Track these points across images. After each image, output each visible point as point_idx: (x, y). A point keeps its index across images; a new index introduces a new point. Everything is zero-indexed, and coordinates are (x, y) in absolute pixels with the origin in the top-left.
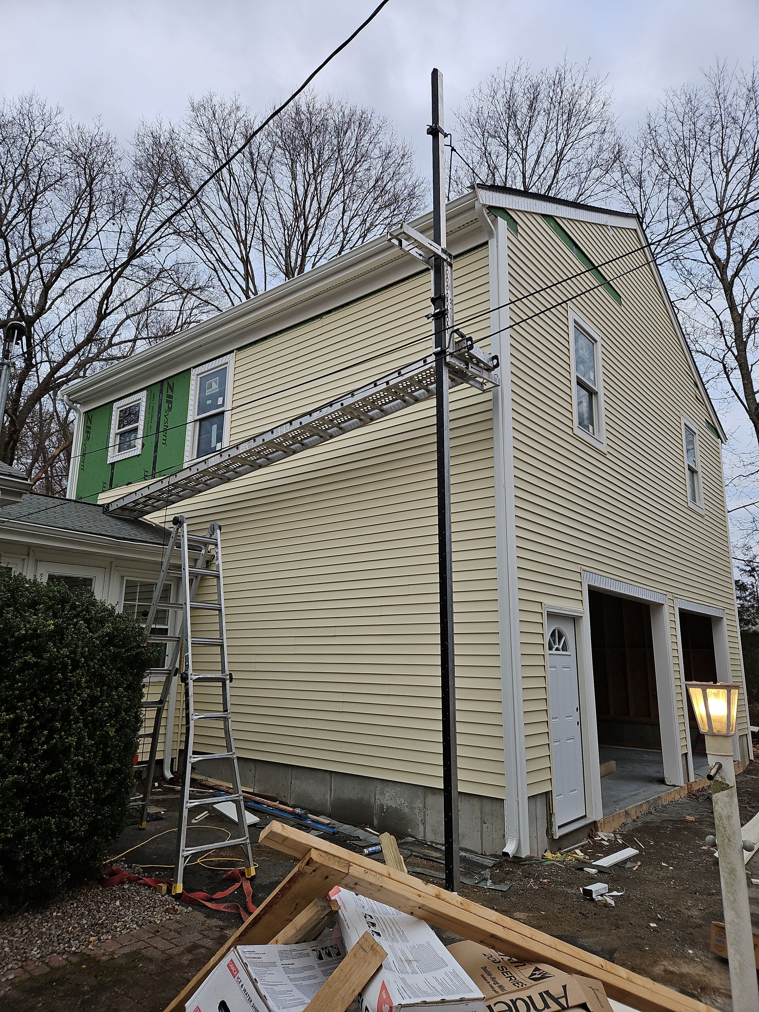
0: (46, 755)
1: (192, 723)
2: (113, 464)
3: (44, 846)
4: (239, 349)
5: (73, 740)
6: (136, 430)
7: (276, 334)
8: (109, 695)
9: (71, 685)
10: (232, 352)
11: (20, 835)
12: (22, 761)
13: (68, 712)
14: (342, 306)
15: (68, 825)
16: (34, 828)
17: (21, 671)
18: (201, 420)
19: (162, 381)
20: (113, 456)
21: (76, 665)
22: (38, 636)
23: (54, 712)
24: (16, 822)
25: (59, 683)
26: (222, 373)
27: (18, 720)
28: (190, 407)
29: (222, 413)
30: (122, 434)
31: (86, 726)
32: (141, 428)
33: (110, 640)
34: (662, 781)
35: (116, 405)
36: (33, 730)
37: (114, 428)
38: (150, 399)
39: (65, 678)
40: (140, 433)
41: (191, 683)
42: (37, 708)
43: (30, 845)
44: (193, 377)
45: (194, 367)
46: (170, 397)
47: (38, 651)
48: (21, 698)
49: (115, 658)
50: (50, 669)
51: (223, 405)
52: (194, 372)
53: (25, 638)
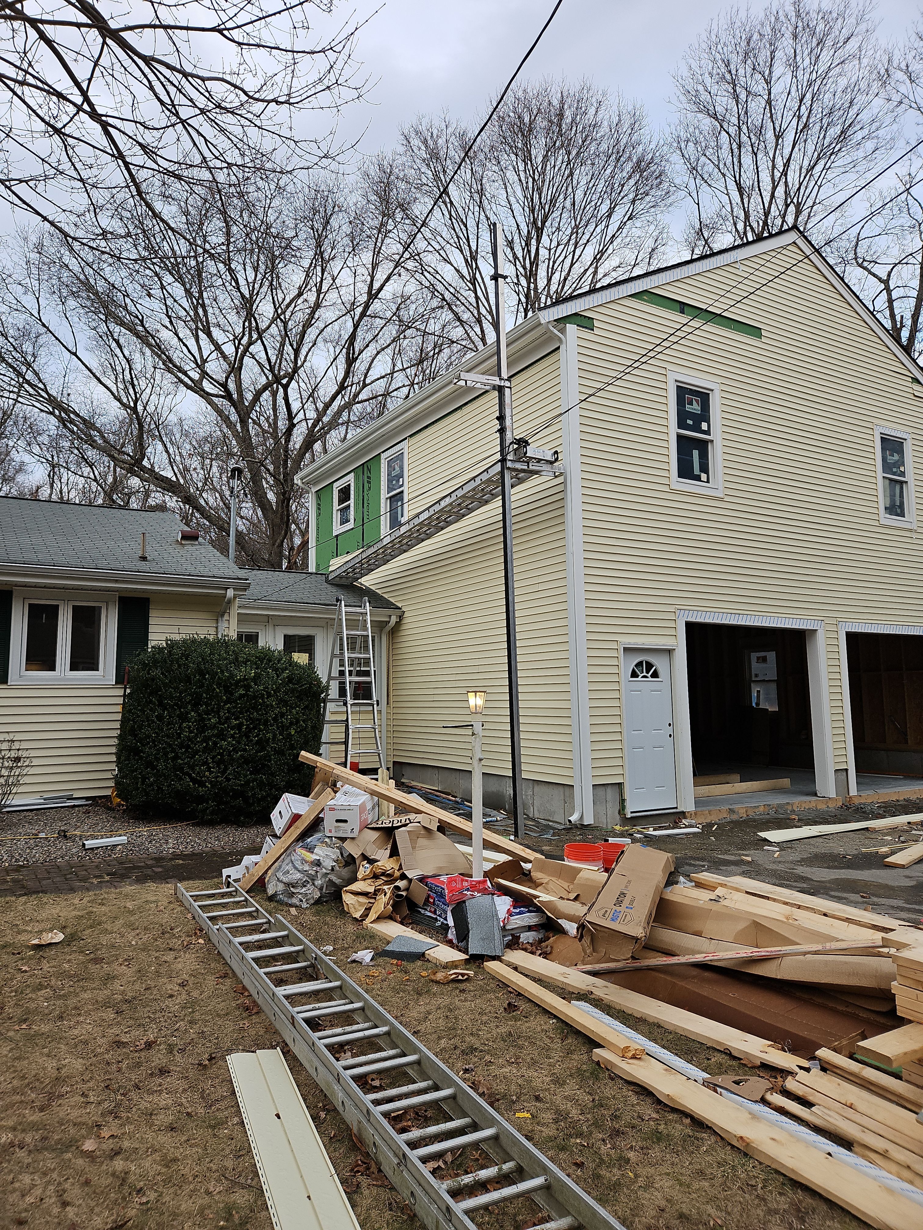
0: (257, 743)
1: (350, 731)
2: (337, 536)
3: (261, 790)
4: (411, 436)
5: (270, 735)
6: (349, 506)
7: (433, 423)
8: (291, 712)
9: (267, 706)
10: (405, 439)
11: (247, 783)
12: (245, 745)
13: (267, 721)
14: (474, 399)
15: (273, 781)
16: (255, 780)
17: (240, 698)
18: (391, 498)
19: (363, 464)
20: (338, 529)
21: (269, 695)
22: (247, 680)
23: (260, 720)
24: (246, 776)
25: (260, 704)
26: (400, 457)
27: (241, 724)
28: (382, 487)
29: (402, 492)
30: (341, 510)
31: (278, 728)
32: (352, 505)
33: (290, 680)
34: (815, 795)
35: (335, 485)
36: (249, 730)
37: (336, 506)
38: (356, 478)
39: (264, 702)
40: (352, 508)
41: (349, 706)
42: (251, 718)
43: (253, 788)
44: (382, 461)
45: (383, 452)
46: (369, 478)
47: (247, 687)
48: (241, 713)
49: (293, 691)
50: (255, 697)
51: (402, 485)
52: (383, 456)
53: (240, 680)
